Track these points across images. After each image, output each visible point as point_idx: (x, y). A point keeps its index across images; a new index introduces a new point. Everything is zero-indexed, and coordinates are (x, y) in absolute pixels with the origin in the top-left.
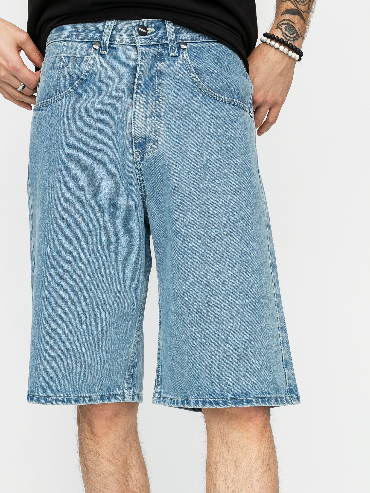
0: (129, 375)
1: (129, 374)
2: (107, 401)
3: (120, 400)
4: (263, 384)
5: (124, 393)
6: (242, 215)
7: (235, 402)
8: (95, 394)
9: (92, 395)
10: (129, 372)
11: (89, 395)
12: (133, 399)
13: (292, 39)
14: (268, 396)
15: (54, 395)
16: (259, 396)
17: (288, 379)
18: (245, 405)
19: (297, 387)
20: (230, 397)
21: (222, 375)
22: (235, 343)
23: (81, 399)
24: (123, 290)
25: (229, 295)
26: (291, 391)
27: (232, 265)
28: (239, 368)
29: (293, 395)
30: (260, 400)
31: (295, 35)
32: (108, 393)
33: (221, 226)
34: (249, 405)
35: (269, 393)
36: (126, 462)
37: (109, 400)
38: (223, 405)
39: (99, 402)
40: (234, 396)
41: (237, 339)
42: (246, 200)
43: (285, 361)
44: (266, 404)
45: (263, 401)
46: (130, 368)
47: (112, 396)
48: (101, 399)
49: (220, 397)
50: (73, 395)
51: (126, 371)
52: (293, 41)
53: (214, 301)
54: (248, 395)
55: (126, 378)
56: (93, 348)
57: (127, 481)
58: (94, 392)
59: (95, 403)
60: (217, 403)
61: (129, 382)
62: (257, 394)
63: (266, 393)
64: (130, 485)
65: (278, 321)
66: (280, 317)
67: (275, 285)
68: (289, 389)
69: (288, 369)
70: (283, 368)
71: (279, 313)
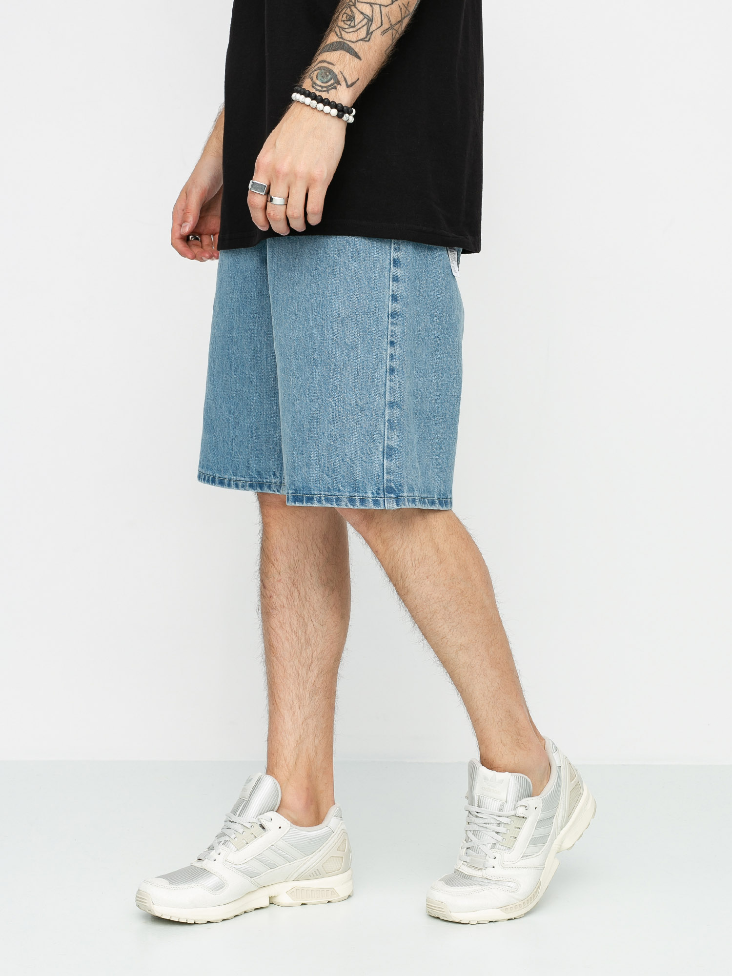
3: (274, 491)
8: (243, 479)
9: (238, 479)
13: (325, 89)
14: (337, 493)
16: (322, 493)
17: (387, 473)
18: (305, 504)
26: (390, 491)
28: (302, 454)
29: (393, 495)
30: (323, 498)
31: (332, 81)
34: (309, 505)
35: (339, 491)
40: (295, 490)
44: (332, 505)
45: (328, 500)
47: (266, 485)
52: (328, 91)
54: (308, 491)
62: (320, 490)
63: (335, 490)
65: (385, 392)
66: (391, 388)
67: (392, 343)
68: (387, 487)
69: (391, 460)
70: (381, 458)
71: (391, 381)
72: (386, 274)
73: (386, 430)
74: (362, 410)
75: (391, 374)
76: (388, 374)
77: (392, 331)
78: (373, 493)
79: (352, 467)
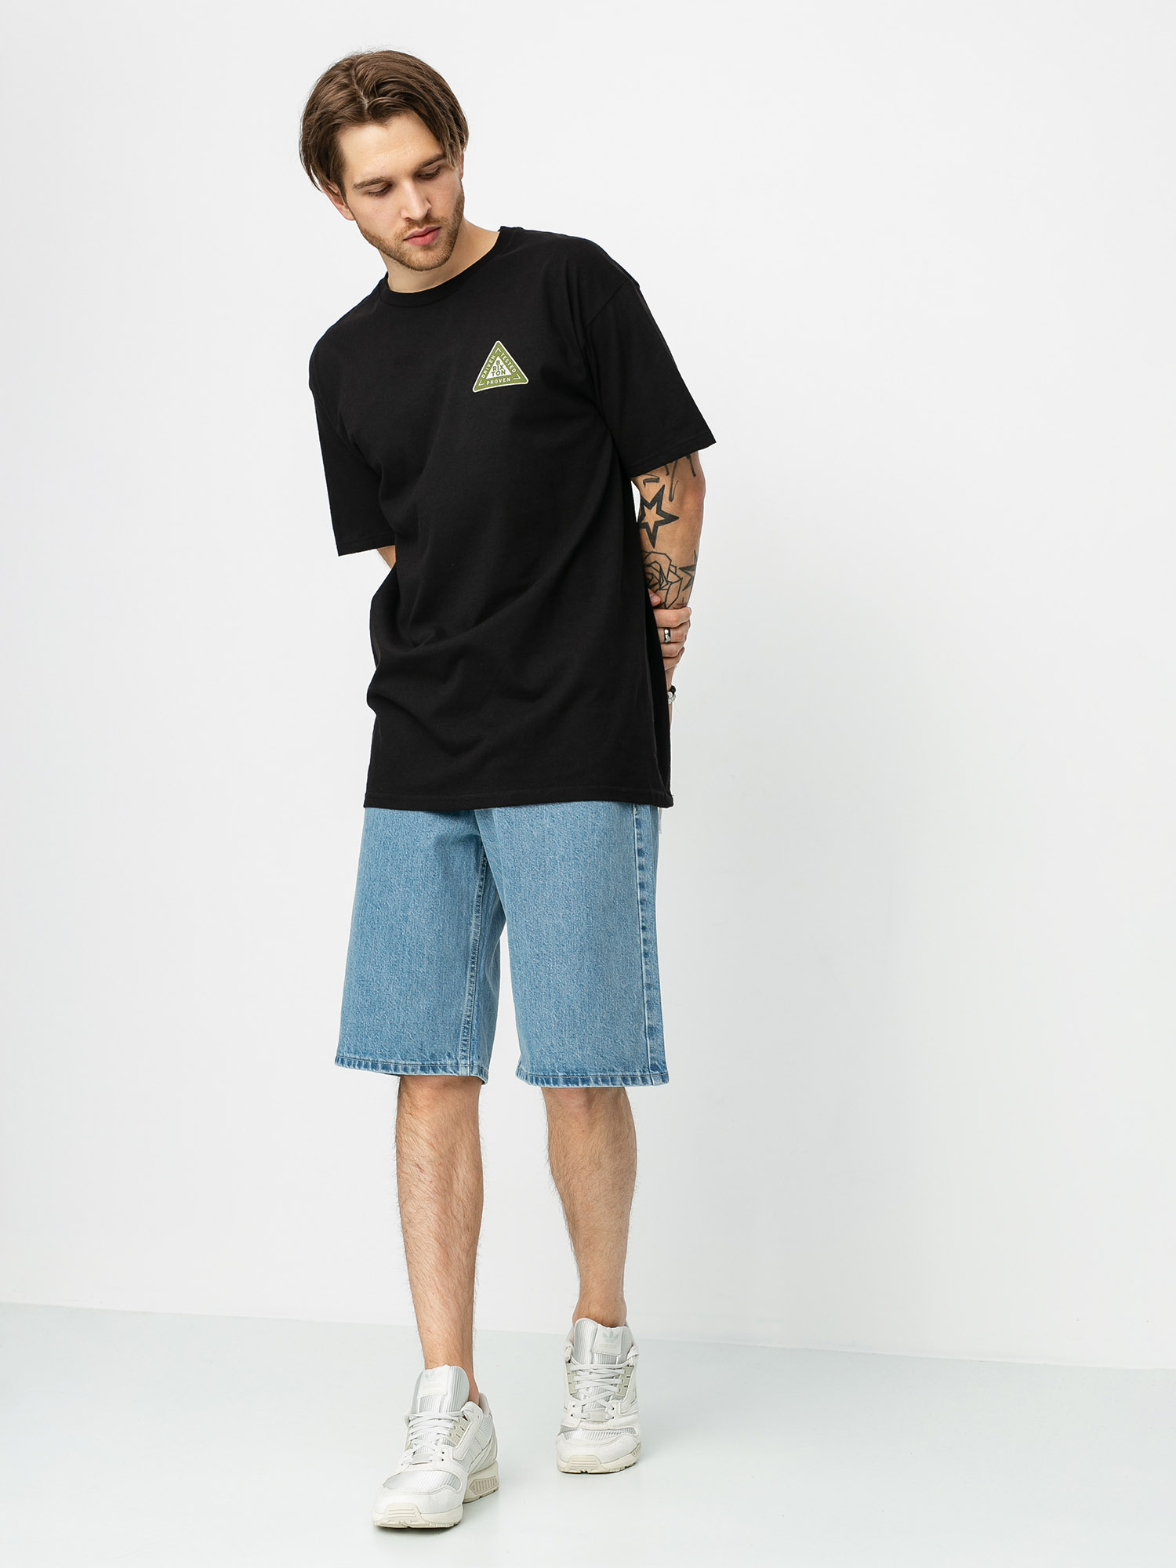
0: (465, 1040)
1: (465, 1038)
2: (431, 1073)
4: (605, 1058)
5: (457, 1064)
6: (585, 844)
7: (567, 1082)
10: (464, 1036)
11: (404, 1062)
12: (471, 1071)
14: (612, 1074)
15: (358, 1057)
16: (599, 1074)
17: (651, 1052)
18: (581, 1086)
19: (665, 1063)
20: (562, 1074)
21: (552, 1045)
22: (569, 1006)
23: (392, 1066)
24: (447, 929)
25: (563, 946)
26: (654, 1067)
27: (569, 907)
29: (657, 1072)
30: (600, 1079)
32: (433, 1062)
33: (557, 858)
35: (614, 1071)
36: (452, 1151)
37: (435, 1072)
38: (554, 1085)
39: (419, 1072)
40: (567, 1073)
41: (572, 1001)
42: (594, 824)
43: (649, 1027)
44: (608, 1085)
45: (604, 1081)
46: (466, 1030)
47: (440, 1067)
48: (423, 1069)
49: (551, 1074)
50: (380, 1060)
51: (459, 1034)
53: (544, 952)
54: (584, 1073)
55: (460, 1044)
56: (408, 1001)
57: (451, 1179)
58: (412, 1060)
59: (413, 1074)
60: (548, 1083)
61: (464, 1049)
62: (597, 1072)
63: (610, 1070)
64: (454, 1187)
65: (642, 975)
66: (647, 971)
67: (644, 928)
68: (651, 1065)
69: (653, 1039)
70: (644, 1037)
71: (646, 964)
72: (633, 863)
73: (646, 1011)
74: (626, 993)
75: (645, 957)
76: (643, 958)
77: (642, 917)
78: (640, 1071)
79: (623, 1048)
